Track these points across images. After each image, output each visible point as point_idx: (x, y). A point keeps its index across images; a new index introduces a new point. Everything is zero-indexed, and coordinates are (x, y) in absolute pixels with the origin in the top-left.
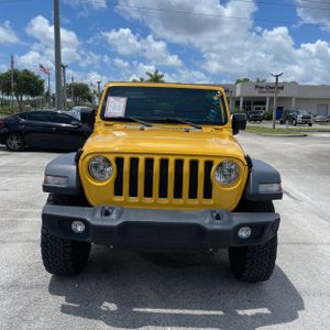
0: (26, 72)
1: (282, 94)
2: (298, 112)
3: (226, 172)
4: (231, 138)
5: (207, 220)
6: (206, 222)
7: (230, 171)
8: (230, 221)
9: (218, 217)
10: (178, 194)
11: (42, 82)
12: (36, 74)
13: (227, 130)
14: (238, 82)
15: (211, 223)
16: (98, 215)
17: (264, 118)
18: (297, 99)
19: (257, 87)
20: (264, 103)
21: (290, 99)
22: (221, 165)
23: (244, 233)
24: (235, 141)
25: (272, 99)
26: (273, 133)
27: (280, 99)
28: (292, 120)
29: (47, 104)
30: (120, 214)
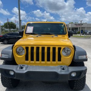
0: (12, 22)
1: (82, 26)
2: (87, 31)
3: (66, 51)
4: (68, 39)
5: (59, 70)
6: (59, 71)
7: (68, 51)
8: (68, 71)
9: (63, 69)
10: (49, 60)
11: (16, 25)
12: (14, 23)
13: (66, 36)
14: (70, 23)
15: (61, 71)
16: (18, 68)
17: (77, 33)
18: (87, 27)
19: (75, 24)
20: (77, 29)
21: (85, 28)
22: (64, 49)
23: (74, 75)
24: (69, 40)
25: (80, 28)
26: (80, 37)
27: (82, 28)
28: (86, 33)
29: (17, 31)
30: (27, 68)
